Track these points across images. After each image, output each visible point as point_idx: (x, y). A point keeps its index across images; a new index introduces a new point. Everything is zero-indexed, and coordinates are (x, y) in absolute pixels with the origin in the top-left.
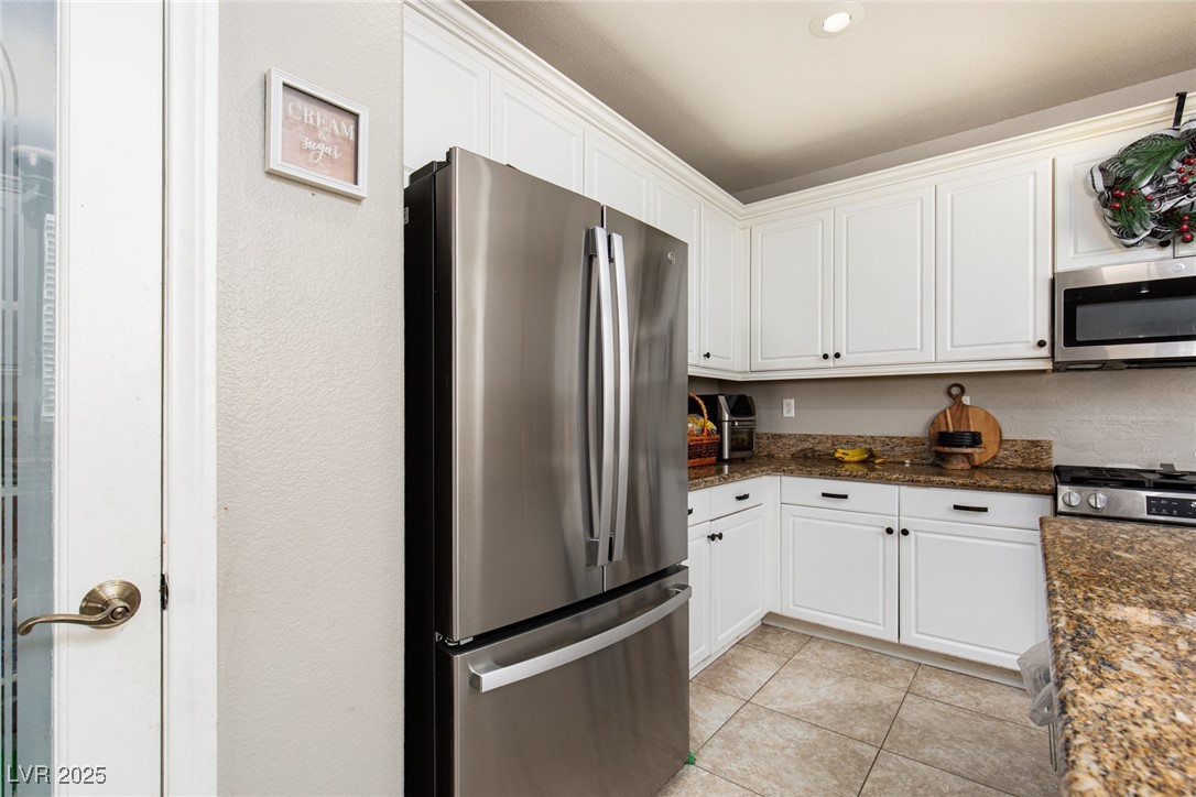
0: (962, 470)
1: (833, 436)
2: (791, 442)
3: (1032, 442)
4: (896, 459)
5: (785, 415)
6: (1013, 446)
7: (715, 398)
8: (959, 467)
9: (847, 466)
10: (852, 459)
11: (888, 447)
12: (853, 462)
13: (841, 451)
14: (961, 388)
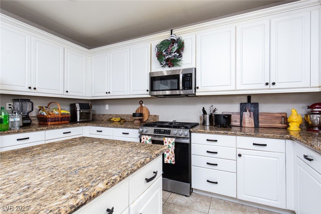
0: (137, 123)
1: (116, 115)
2: (107, 116)
3: (155, 115)
4: (129, 121)
5: (106, 109)
6: (151, 117)
7: (75, 104)
8: (136, 122)
9: (115, 123)
10: (117, 121)
11: (127, 117)
12: (117, 122)
13: (113, 119)
14: (142, 102)
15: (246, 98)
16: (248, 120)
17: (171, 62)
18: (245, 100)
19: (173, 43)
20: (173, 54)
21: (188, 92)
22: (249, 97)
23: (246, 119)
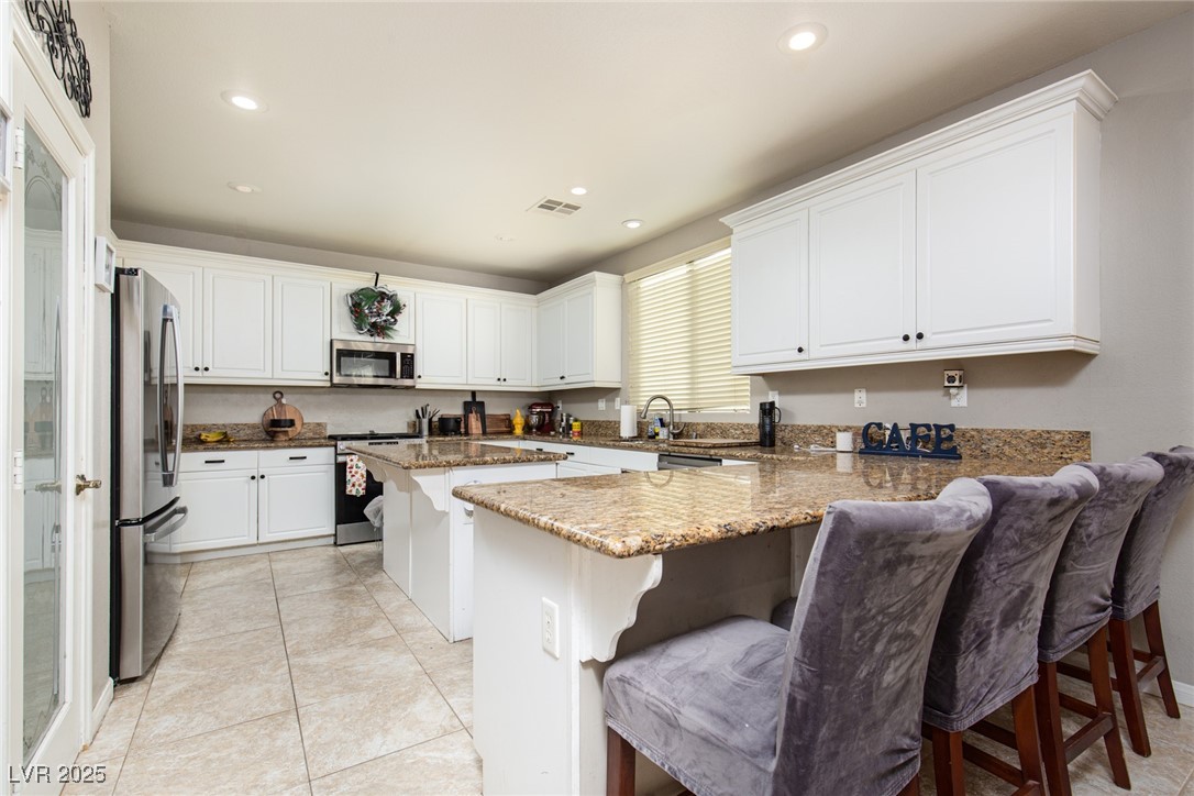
3: (318, 425)
6: (308, 426)
8: (285, 438)
10: (214, 439)
11: (236, 431)
12: (213, 442)
13: (204, 435)
14: (281, 394)
15: (470, 394)
16: (475, 425)
17: (379, 330)
18: (469, 399)
19: (383, 299)
20: (384, 318)
21: (408, 382)
22: (474, 393)
23: (473, 423)
